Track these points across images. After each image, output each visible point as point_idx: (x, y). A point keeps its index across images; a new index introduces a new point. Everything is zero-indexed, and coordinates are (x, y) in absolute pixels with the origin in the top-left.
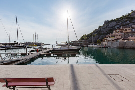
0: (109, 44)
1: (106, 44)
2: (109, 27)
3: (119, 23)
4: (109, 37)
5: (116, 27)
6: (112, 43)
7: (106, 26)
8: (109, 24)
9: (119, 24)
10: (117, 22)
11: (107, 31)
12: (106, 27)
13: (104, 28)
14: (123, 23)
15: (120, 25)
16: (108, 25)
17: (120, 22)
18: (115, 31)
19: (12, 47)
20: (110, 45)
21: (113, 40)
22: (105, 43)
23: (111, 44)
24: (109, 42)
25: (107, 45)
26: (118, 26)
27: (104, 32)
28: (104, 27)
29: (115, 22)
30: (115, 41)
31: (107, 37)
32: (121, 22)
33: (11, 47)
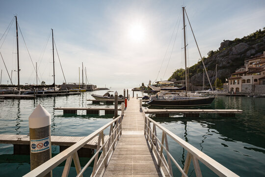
0: (246, 88)
1: (237, 89)
2: (232, 54)
3: (253, 46)
4: (245, 73)
5: (249, 53)
6: (254, 86)
7: (226, 52)
8: (233, 48)
9: (254, 48)
10: (248, 43)
11: (230, 61)
12: (227, 54)
13: (222, 56)
14: (262, 45)
15: (257, 49)
16: (231, 50)
17: (255, 44)
18: (250, 62)
19: (45, 93)
20: (250, 91)
21: (256, 80)
22: (235, 87)
23: (250, 88)
24: (246, 83)
25: (240, 91)
26: (253, 51)
27: (224, 63)
28: (222, 54)
29: (245, 43)
30: (262, 82)
31: (241, 74)
32: (259, 44)
33: (42, 93)
